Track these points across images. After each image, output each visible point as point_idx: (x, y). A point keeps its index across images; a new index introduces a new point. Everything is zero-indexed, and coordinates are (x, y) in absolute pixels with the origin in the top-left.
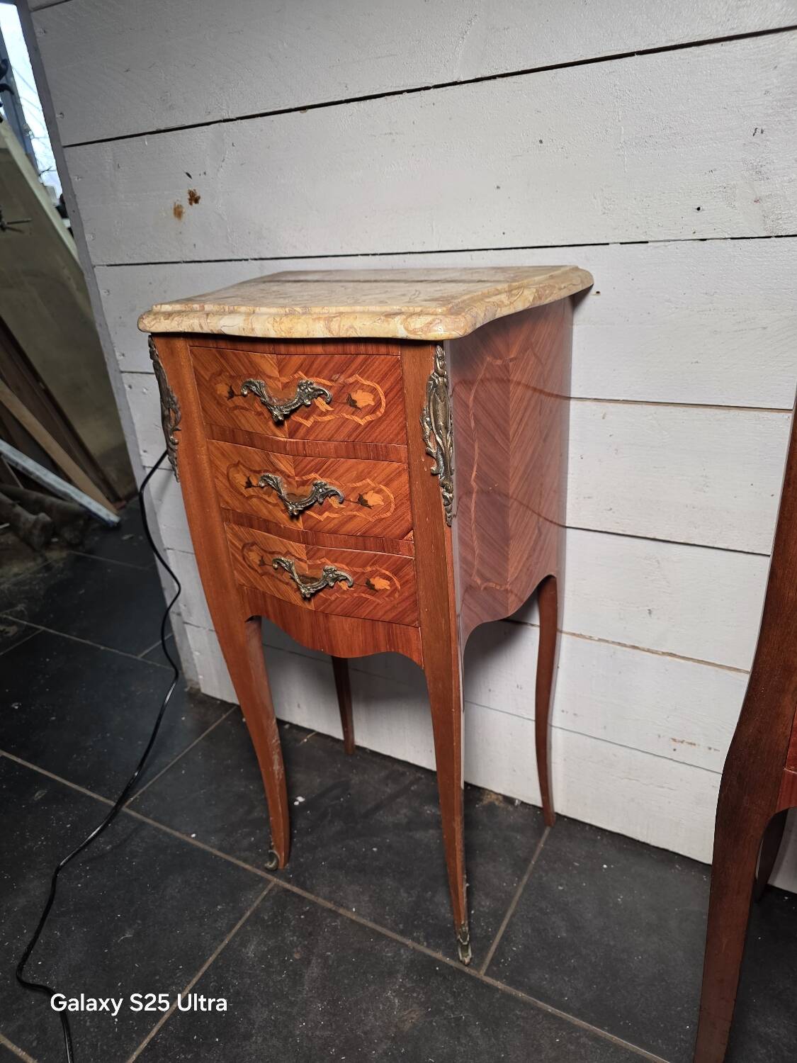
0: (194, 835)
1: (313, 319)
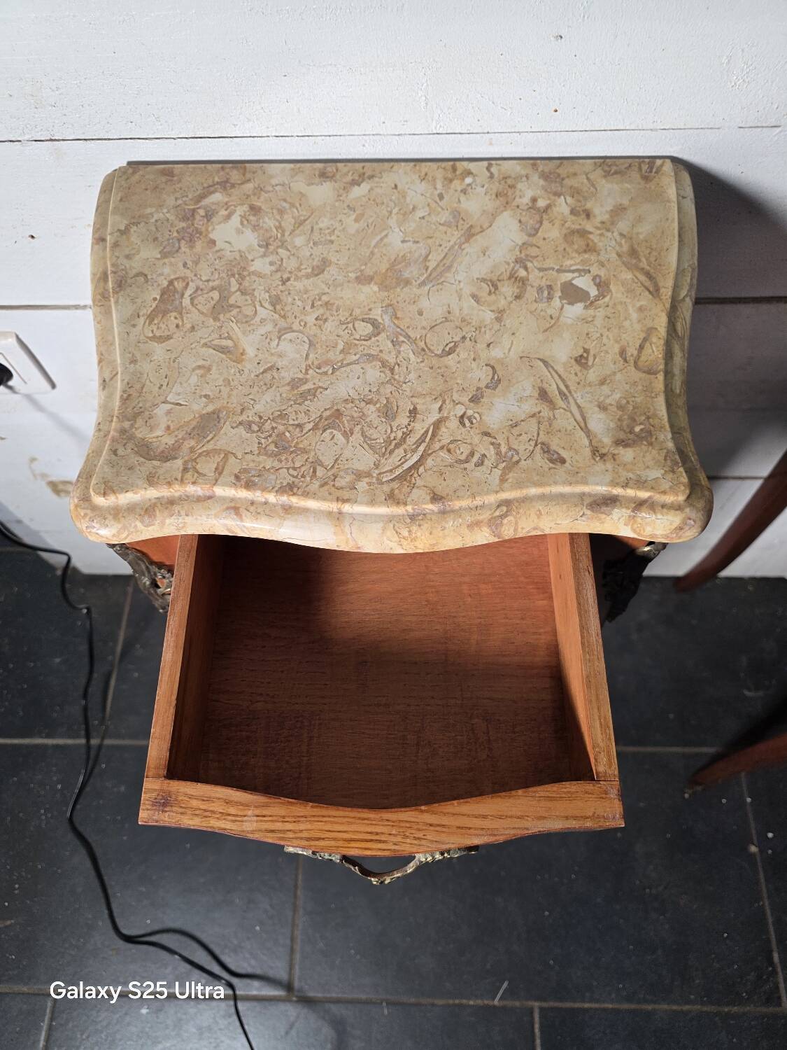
1: (468, 526)
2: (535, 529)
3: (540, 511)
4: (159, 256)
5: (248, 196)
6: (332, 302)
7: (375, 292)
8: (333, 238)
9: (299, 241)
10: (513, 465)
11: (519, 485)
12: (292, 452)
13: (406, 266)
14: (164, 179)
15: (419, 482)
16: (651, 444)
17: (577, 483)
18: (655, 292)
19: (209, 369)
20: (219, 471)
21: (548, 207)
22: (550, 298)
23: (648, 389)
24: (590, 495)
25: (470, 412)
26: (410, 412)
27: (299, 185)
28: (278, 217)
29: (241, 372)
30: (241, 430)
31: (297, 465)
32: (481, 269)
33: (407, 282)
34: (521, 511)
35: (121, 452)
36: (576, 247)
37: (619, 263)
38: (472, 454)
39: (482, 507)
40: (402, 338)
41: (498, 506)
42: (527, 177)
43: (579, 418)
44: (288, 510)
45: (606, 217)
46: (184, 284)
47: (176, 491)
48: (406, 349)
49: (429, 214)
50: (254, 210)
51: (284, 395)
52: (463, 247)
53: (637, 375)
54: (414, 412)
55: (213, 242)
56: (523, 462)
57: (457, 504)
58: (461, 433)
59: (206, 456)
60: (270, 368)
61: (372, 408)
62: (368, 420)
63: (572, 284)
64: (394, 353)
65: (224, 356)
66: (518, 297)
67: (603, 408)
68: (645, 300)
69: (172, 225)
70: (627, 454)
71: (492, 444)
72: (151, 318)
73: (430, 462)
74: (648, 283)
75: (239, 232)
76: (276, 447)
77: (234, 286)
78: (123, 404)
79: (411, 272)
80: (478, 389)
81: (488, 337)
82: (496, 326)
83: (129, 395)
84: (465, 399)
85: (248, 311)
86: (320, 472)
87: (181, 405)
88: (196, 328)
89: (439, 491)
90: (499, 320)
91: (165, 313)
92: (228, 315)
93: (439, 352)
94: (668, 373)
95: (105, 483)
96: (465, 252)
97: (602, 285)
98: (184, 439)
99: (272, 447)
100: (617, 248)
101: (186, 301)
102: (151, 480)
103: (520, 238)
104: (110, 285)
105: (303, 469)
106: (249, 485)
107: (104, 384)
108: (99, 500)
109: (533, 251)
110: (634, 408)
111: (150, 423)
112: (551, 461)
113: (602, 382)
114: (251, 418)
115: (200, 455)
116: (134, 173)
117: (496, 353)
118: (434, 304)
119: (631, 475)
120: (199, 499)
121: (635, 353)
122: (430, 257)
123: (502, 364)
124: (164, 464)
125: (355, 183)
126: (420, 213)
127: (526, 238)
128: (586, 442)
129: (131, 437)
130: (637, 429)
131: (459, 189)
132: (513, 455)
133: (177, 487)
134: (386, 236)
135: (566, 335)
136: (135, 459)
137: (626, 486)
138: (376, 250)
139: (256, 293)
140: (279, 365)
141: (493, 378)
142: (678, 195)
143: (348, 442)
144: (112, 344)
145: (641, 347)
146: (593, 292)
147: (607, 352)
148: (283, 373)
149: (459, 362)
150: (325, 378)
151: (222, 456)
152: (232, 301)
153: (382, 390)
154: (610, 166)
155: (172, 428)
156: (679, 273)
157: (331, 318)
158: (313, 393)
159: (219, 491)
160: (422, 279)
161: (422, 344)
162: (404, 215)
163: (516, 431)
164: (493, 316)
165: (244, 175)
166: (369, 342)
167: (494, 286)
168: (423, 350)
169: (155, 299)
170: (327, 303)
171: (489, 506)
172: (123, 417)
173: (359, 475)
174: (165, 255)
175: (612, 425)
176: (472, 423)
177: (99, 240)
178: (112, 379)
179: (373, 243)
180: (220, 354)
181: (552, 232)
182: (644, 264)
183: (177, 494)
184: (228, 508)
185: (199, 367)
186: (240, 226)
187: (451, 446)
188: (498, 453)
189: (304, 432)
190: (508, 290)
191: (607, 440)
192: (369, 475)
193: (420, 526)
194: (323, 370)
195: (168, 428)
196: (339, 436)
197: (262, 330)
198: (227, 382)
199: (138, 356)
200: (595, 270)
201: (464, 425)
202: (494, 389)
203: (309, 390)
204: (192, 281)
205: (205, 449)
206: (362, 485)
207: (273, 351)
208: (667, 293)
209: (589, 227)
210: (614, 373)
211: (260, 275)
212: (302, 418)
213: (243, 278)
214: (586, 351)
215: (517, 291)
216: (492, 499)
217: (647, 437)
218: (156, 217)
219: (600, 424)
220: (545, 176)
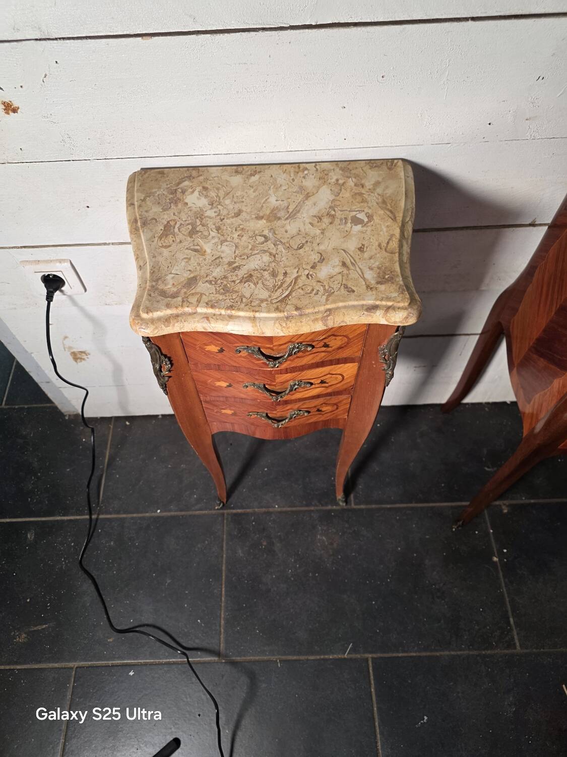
0: (159, 511)
1: (313, 321)
2: (343, 321)
3: (344, 313)
4: (161, 210)
5: (201, 183)
6: (245, 228)
7: (265, 224)
8: (244, 200)
9: (227, 202)
10: (331, 294)
11: (334, 302)
12: (231, 293)
13: (278, 211)
14: (160, 176)
15: (289, 303)
16: (393, 283)
17: (360, 300)
18: (394, 219)
19: (190, 259)
20: (199, 301)
21: (344, 183)
22: (346, 223)
23: (391, 260)
24: (366, 305)
25: (311, 273)
26: (284, 274)
27: (225, 176)
28: (216, 191)
29: (205, 259)
30: (207, 284)
31: (234, 297)
32: (314, 211)
33: (279, 218)
34: (336, 313)
35: (153, 295)
36: (357, 200)
37: (377, 207)
38: (313, 290)
39: (318, 312)
40: (278, 243)
41: (325, 312)
42: (334, 170)
43: (360, 273)
44: (231, 317)
45: (371, 187)
46: (175, 222)
47: (180, 311)
48: (280, 247)
49: (288, 188)
50: (205, 188)
51: (226, 269)
52: (305, 202)
53: (386, 254)
54: (285, 274)
55: (187, 204)
56: (336, 293)
57: (307, 311)
58: (308, 282)
59: (192, 295)
60: (218, 258)
61: (266, 272)
62: (265, 278)
63: (356, 217)
64: (275, 249)
65: (196, 253)
66: (331, 223)
67: (371, 269)
68: (390, 222)
69: (166, 197)
70: (382, 287)
71: (322, 285)
72: (160, 238)
73: (294, 294)
74: (391, 215)
75: (198, 199)
76: (224, 290)
77: (198, 223)
78: (151, 275)
79: (281, 214)
80: (314, 263)
81: (318, 241)
82: (322, 236)
83: (154, 271)
84: (309, 267)
85: (206, 233)
86: (244, 300)
87: (178, 274)
88: (182, 241)
89: (299, 306)
90: (323, 233)
91: (167, 236)
92: (196, 235)
93: (296, 248)
94: (401, 254)
95: (147, 308)
96: (305, 204)
97: (370, 217)
98: (181, 289)
99: (222, 291)
100: (377, 200)
101: (176, 230)
102: (168, 306)
103: (332, 197)
104: (139, 224)
105: (236, 299)
106: (212, 307)
107: (140, 268)
108: (144, 316)
109: (338, 203)
110: (385, 268)
111: (164, 282)
112: (348, 291)
113: (370, 258)
114: (211, 279)
115: (189, 295)
116: (145, 173)
117: (322, 247)
118: (292, 227)
119: (383, 296)
120: (190, 314)
121: (385, 245)
122: (289, 207)
123: (325, 252)
124: (173, 300)
125: (252, 175)
126: (284, 188)
127: (333, 197)
128: (364, 283)
129: (157, 289)
130: (387, 277)
131: (302, 176)
132: (331, 290)
133: (180, 308)
134: (268, 198)
135: (354, 238)
136: (159, 298)
137: (382, 300)
138: (264, 205)
139: (209, 225)
140: (223, 255)
141: (321, 258)
142: (405, 176)
143: (256, 287)
144: (143, 250)
145: (388, 243)
146: (366, 220)
147: (373, 245)
148: (224, 259)
149: (305, 252)
150: (244, 261)
151: (199, 295)
152: (198, 229)
153: (270, 265)
154: (373, 163)
155: (175, 284)
156: (406, 210)
157: (245, 235)
158: (238, 267)
159: (199, 310)
160: (286, 217)
161: (288, 245)
162: (277, 188)
163: (332, 280)
164: (320, 232)
165: (198, 172)
166: (263, 245)
167: (320, 219)
168: (288, 247)
169: (161, 230)
170: (242, 229)
171: (321, 312)
172: (152, 280)
173: (262, 301)
174: (164, 210)
175: (375, 276)
176: (312, 277)
177: (130, 204)
178: (144, 265)
179: (262, 202)
180: (194, 253)
181: (346, 194)
182: (389, 207)
183: (180, 312)
184: (203, 318)
185: (185, 258)
186: (199, 196)
187: (303, 287)
188: (325, 289)
189: (236, 283)
190: (326, 220)
191: (373, 282)
192: (266, 300)
193: (290, 321)
194: (242, 257)
195: (173, 284)
196: (252, 285)
197: (213, 241)
198: (199, 264)
199: (156, 255)
200: (366, 210)
201: (308, 278)
202: (322, 262)
203: (237, 266)
204: (178, 221)
205: (191, 292)
206: (264, 305)
207: (219, 250)
208: (400, 218)
209: (363, 191)
210: (376, 254)
211: (210, 218)
212: (234, 278)
213: (202, 219)
214: (363, 245)
215: (330, 220)
216: (322, 308)
217: (391, 280)
218: (158, 193)
219: (370, 276)
220: (342, 169)
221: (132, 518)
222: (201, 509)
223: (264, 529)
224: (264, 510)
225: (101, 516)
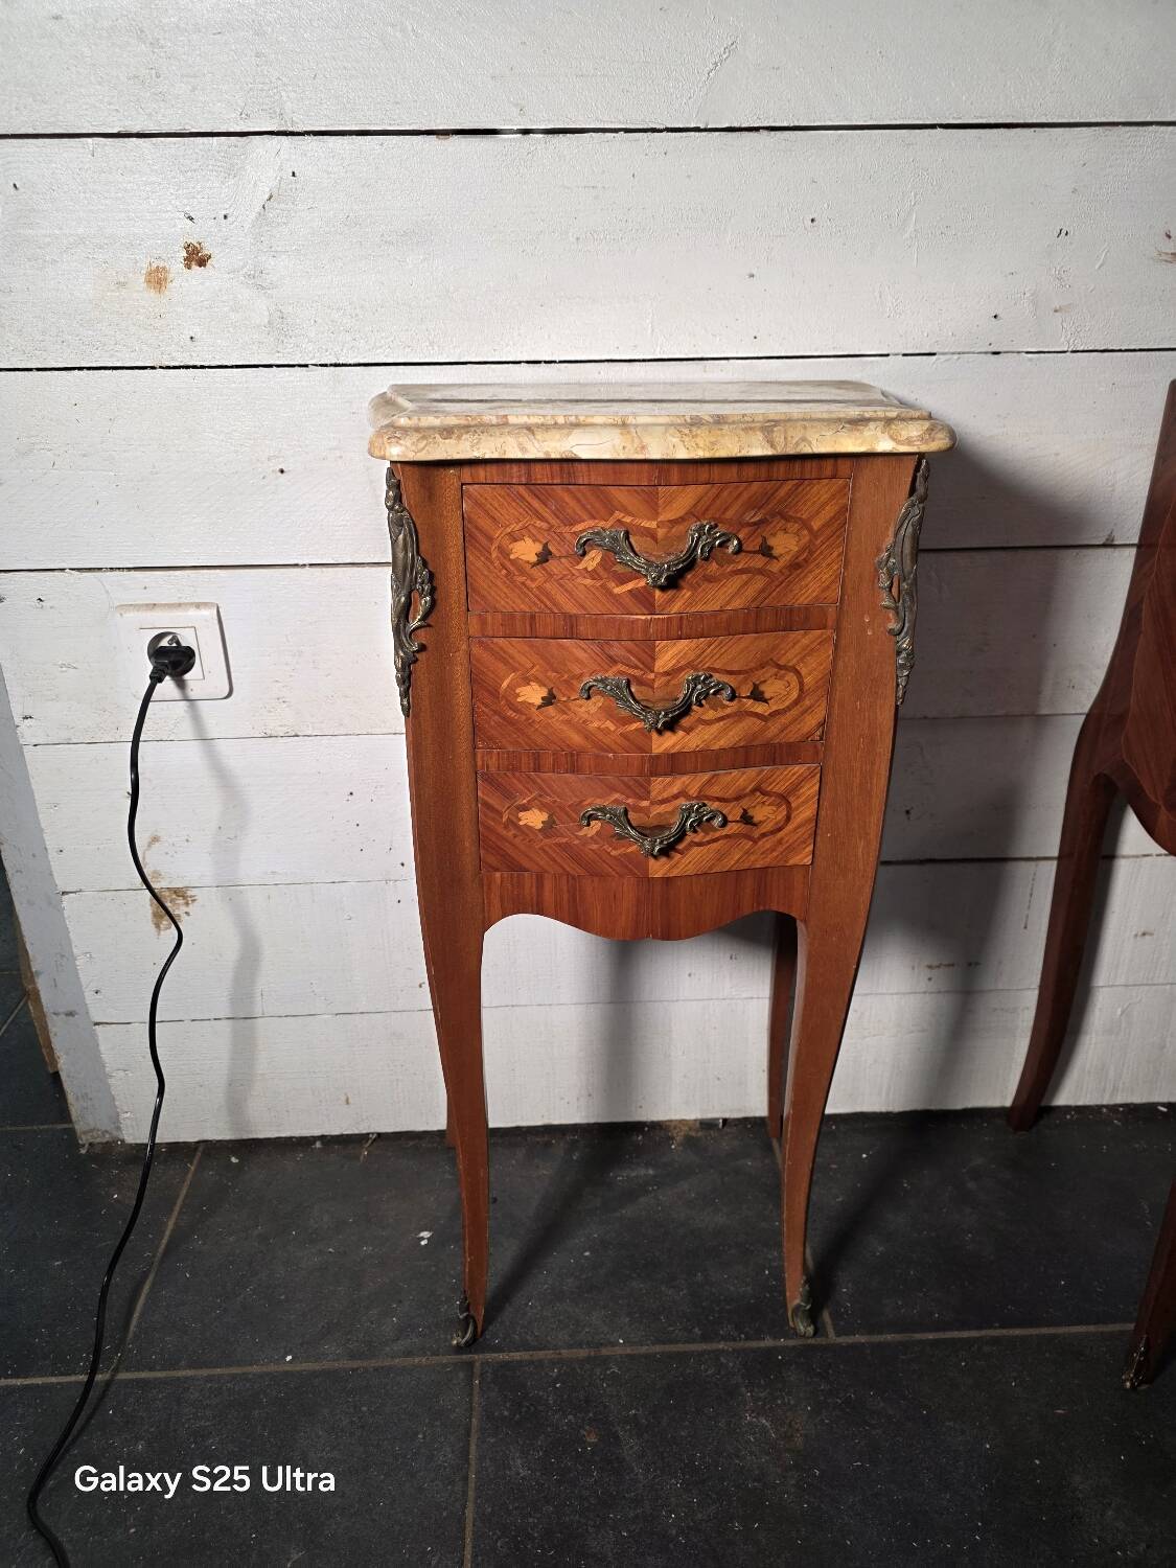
0: (289, 1358)
1: (743, 430)
44: (576, 425)
120: (493, 426)
184: (521, 428)
193: (698, 428)
221: (209, 1379)
222: (408, 1353)
223: (587, 1401)
224: (583, 1353)
225: (123, 1376)
